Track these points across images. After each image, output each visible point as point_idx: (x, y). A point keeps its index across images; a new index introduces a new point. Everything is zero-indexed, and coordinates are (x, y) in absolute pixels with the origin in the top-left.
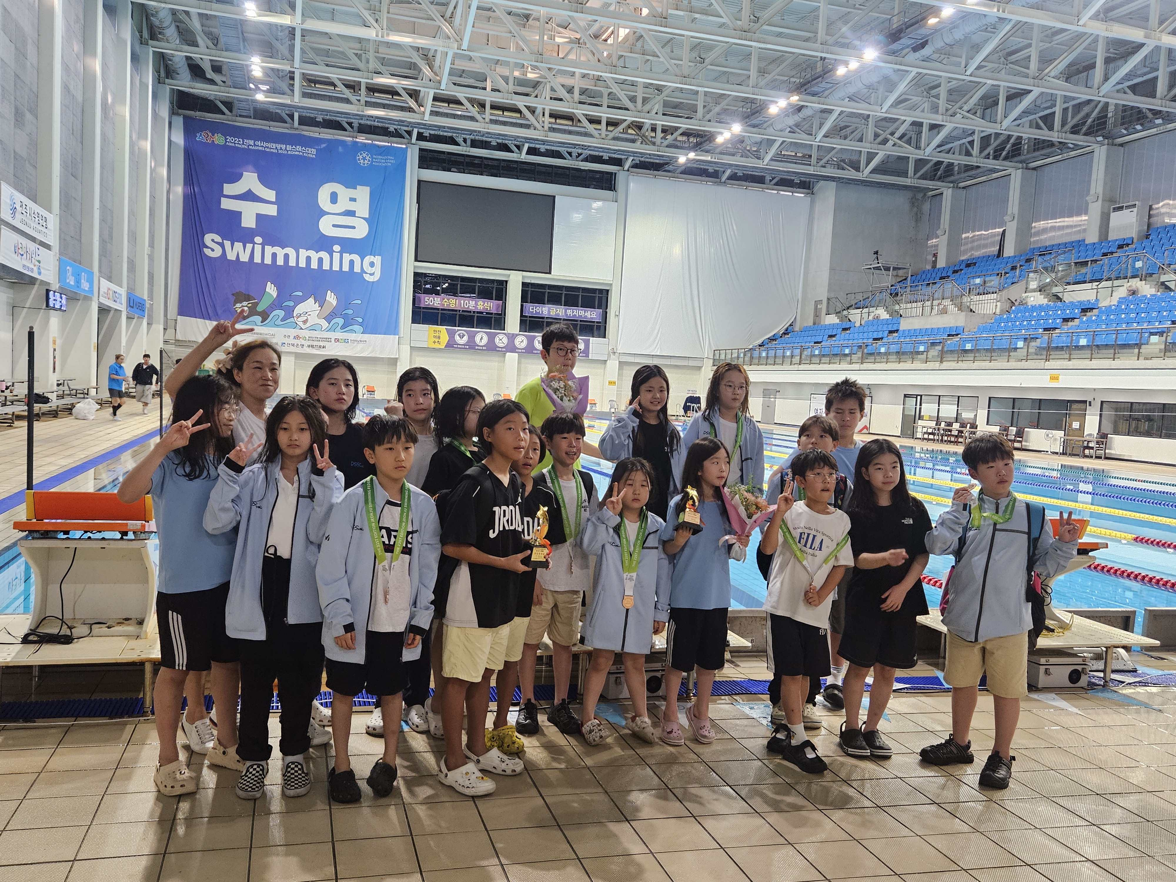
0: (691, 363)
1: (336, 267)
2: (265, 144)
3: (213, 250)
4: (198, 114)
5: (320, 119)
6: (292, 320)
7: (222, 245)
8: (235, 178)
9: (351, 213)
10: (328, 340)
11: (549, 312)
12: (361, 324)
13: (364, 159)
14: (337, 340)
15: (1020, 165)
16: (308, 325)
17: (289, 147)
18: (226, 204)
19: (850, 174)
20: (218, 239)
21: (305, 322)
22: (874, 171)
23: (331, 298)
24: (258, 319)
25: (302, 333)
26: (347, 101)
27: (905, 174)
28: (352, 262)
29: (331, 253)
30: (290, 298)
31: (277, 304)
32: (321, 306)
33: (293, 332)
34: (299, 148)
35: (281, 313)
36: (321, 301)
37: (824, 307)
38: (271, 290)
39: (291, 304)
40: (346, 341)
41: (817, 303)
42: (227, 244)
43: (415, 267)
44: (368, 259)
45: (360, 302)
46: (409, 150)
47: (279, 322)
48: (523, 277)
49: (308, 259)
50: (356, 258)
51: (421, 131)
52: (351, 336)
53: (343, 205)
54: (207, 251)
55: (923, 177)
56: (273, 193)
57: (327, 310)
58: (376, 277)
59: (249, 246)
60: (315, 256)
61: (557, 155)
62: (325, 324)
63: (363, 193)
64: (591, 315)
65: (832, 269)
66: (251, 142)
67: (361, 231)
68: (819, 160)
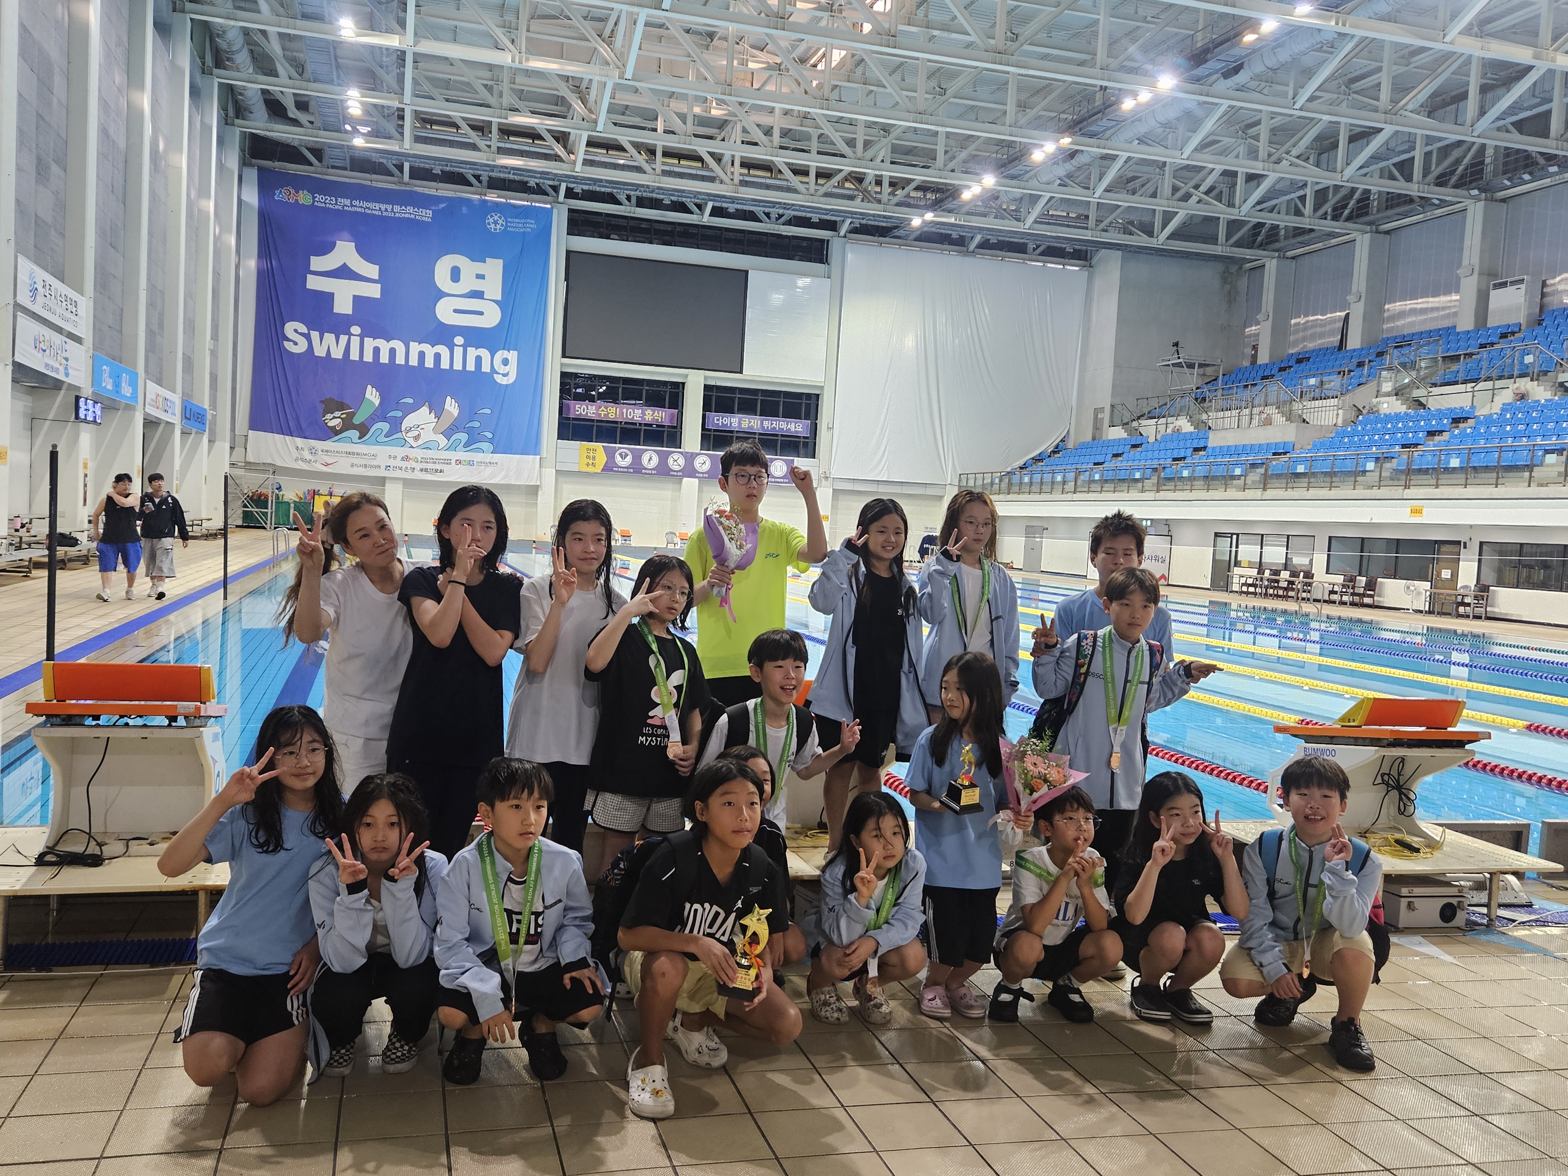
0: (930, 491)
1: (458, 366)
2: (366, 204)
3: (296, 344)
4: (277, 164)
5: (437, 171)
6: (399, 435)
7: (308, 337)
8: (326, 249)
9: (478, 295)
10: (448, 462)
11: (740, 423)
12: (491, 441)
13: (496, 223)
14: (458, 462)
15: (1368, 228)
16: (420, 442)
17: (397, 208)
18: (314, 283)
19: (1141, 240)
20: (303, 329)
21: (417, 438)
22: (1172, 236)
23: (451, 407)
24: (354, 434)
25: (412, 453)
26: (474, 147)
27: (1214, 240)
28: (479, 359)
29: (451, 347)
30: (397, 406)
31: (380, 415)
32: (438, 416)
33: (400, 452)
34: (410, 209)
35: (385, 426)
36: (438, 410)
37: (1106, 416)
38: (372, 396)
39: (399, 414)
40: (471, 463)
41: (1097, 411)
42: (315, 335)
43: (562, 365)
44: (500, 355)
45: (488, 411)
46: (555, 211)
47: (382, 438)
48: (706, 378)
49: (422, 355)
50: (484, 353)
51: (571, 185)
52: (478, 457)
53: (467, 284)
54: (288, 345)
55: (1239, 244)
56: (377, 268)
57: (446, 422)
58: (511, 379)
59: (344, 339)
60: (430, 351)
61: (751, 216)
62: (442, 441)
63: (494, 268)
64: (796, 427)
65: (1117, 366)
66: (347, 202)
67: (491, 317)
68: (1099, 221)
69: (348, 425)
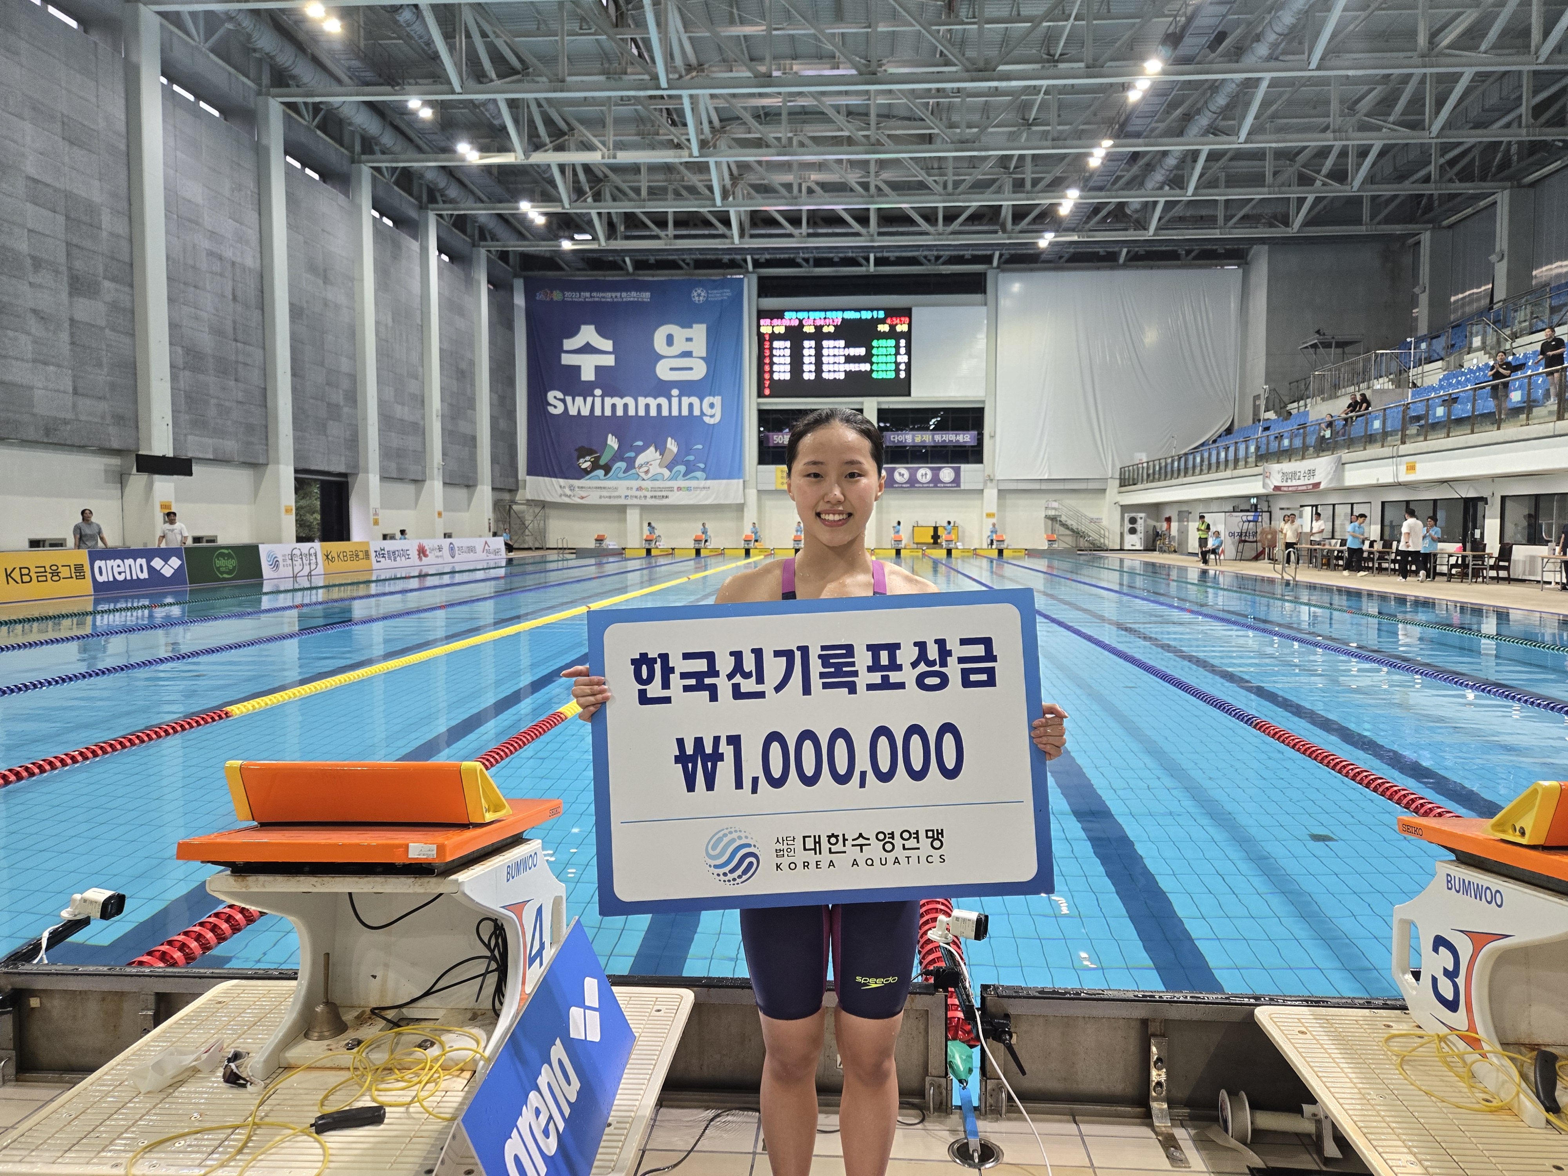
0: (1092, 486)
1: (675, 413)
2: (602, 294)
3: (555, 407)
4: (541, 273)
5: (652, 259)
6: (633, 471)
7: (563, 401)
8: (573, 332)
9: (687, 354)
10: (671, 489)
11: (913, 439)
12: (703, 470)
13: (699, 295)
14: (679, 489)
15: (1509, 184)
16: (650, 475)
17: (624, 294)
18: (567, 360)
19: (1279, 232)
20: (560, 395)
21: (647, 472)
23: (672, 445)
24: (600, 472)
25: (644, 484)
28: (691, 406)
29: (669, 398)
30: (631, 448)
31: (619, 456)
32: (662, 454)
33: (635, 484)
34: (634, 294)
35: (622, 465)
36: (661, 448)
38: (612, 442)
39: (632, 454)
40: (688, 489)
42: (569, 399)
43: (758, 404)
44: (707, 400)
45: (700, 447)
46: (746, 280)
47: (621, 475)
48: (879, 403)
49: (647, 406)
50: (695, 400)
51: (756, 257)
52: (693, 483)
53: (680, 345)
54: (551, 410)
56: (610, 343)
57: (669, 457)
58: (717, 419)
59: (589, 400)
60: (653, 402)
62: (666, 473)
63: (699, 332)
64: (965, 438)
65: (1269, 354)
66: (588, 294)
67: (699, 371)
69: (595, 466)
